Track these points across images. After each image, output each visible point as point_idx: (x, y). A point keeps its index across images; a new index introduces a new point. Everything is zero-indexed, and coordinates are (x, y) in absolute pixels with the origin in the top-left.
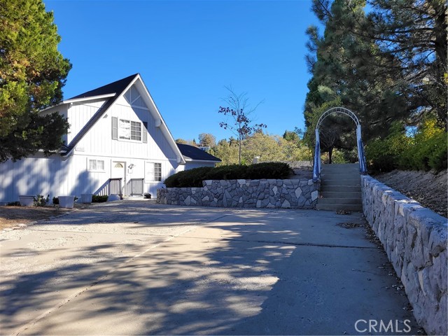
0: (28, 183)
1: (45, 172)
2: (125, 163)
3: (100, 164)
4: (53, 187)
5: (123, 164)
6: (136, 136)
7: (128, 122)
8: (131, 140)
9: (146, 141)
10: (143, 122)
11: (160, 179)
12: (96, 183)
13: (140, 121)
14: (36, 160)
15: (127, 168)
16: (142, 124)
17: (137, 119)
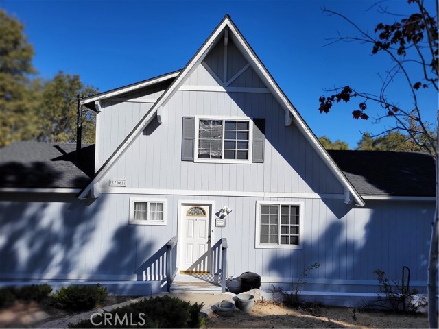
0: (31, 245)
1: (58, 226)
2: (210, 206)
3: (157, 210)
4: (70, 253)
5: (206, 209)
6: (237, 150)
7: (220, 122)
8: (223, 161)
9: (259, 159)
10: (254, 120)
11: (296, 241)
12: (150, 246)
13: (247, 118)
14: (44, 207)
15: (214, 217)
16: (252, 123)
17: (240, 115)
